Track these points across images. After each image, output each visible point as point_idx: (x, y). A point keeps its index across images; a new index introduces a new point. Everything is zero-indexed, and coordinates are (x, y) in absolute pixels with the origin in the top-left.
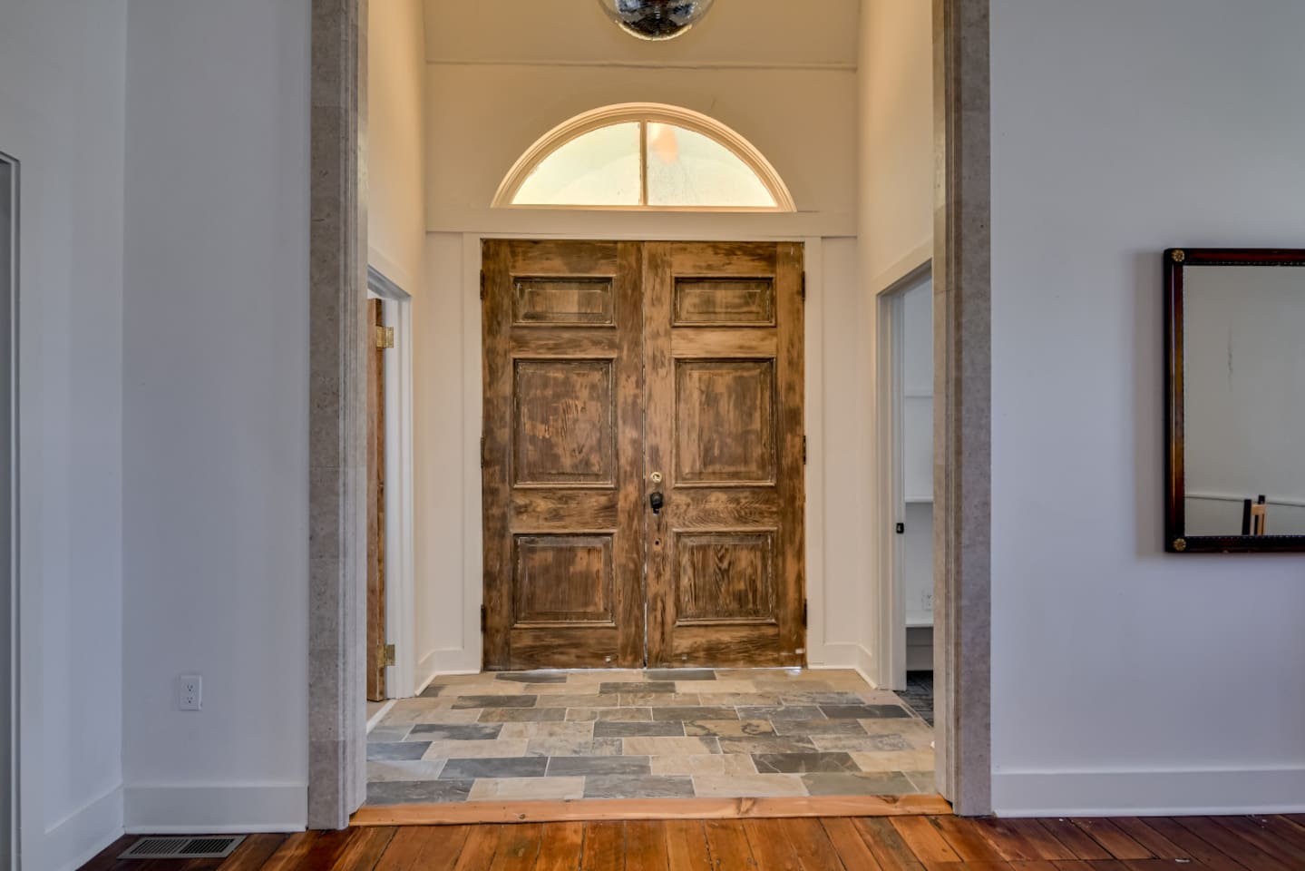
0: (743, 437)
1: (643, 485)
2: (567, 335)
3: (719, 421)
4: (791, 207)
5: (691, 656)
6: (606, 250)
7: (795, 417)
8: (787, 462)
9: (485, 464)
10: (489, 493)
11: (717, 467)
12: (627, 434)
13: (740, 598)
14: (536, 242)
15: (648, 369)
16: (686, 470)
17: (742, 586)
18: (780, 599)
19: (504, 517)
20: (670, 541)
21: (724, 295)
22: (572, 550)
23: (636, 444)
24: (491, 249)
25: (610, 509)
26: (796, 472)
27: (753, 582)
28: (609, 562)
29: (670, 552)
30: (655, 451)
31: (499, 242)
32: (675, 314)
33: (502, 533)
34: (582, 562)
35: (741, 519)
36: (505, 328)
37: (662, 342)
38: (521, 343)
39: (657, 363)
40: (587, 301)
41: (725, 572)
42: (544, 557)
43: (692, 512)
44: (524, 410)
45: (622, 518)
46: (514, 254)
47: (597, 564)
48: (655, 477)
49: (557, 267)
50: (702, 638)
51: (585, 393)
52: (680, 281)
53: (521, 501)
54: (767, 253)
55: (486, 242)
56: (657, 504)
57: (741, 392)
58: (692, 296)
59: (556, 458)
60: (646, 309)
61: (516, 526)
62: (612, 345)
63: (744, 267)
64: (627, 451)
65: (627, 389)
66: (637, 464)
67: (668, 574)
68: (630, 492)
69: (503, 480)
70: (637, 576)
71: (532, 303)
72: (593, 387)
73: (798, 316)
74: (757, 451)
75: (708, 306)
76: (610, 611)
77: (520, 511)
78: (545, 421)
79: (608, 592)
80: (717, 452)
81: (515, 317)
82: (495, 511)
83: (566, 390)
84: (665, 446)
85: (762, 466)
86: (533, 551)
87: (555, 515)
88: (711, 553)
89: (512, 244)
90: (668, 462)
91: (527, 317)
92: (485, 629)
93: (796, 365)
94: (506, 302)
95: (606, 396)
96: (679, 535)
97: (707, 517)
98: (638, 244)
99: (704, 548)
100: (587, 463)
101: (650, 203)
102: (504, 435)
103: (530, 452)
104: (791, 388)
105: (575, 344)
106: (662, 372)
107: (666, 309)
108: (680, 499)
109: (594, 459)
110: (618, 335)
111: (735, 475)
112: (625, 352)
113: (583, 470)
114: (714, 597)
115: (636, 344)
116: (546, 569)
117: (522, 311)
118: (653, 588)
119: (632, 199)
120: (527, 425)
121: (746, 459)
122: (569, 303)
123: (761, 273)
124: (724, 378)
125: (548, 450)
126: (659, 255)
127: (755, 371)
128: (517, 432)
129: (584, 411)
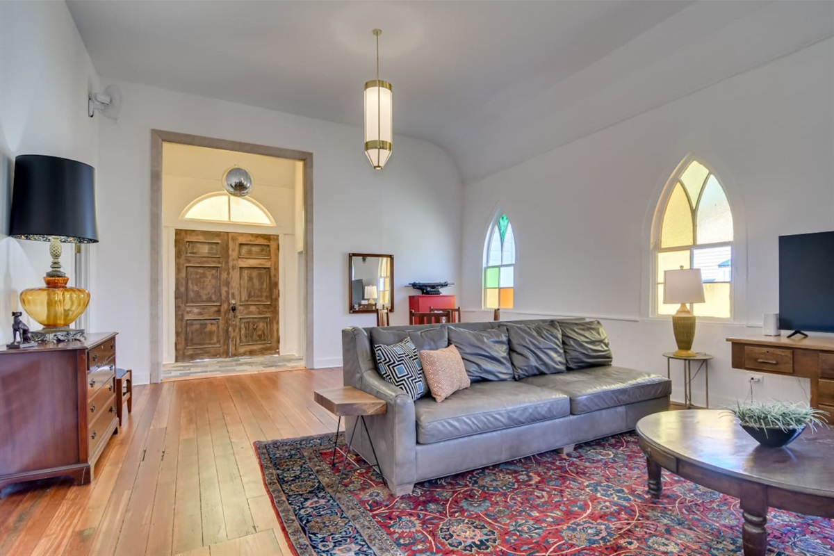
0: (261, 290)
1: (229, 304)
2: (204, 259)
3: (253, 285)
4: (274, 224)
5: (244, 354)
6: (218, 234)
7: (276, 284)
8: (274, 297)
9: (176, 298)
10: (177, 307)
11: (252, 299)
12: (224, 289)
13: (260, 336)
14: (194, 231)
15: (230, 270)
16: (243, 299)
17: (260, 333)
18: (272, 336)
19: (182, 315)
20: (238, 320)
21: (255, 249)
22: (206, 324)
23: (228, 293)
24: (178, 232)
25: (219, 312)
26: (277, 300)
27: (263, 332)
28: (218, 327)
29: (238, 324)
30: (233, 294)
31: (181, 230)
32: (240, 253)
33: (182, 319)
34: (209, 328)
35: (260, 314)
36: (183, 257)
37: (235, 262)
38: (189, 261)
39: (234, 268)
40: (211, 249)
41: (255, 329)
42: (196, 326)
43: (245, 312)
44: (190, 282)
45: (223, 314)
46: (186, 234)
47: (214, 328)
48: (233, 302)
49: (201, 239)
50: (248, 348)
51: (210, 277)
52: (241, 244)
53: (188, 309)
54: (268, 237)
55: (176, 230)
56: (234, 309)
57: (260, 277)
58: (245, 249)
59: (200, 296)
60: (230, 252)
61: (187, 317)
62: (219, 263)
63: (261, 241)
64: (224, 294)
65: (224, 276)
66: (227, 298)
67: (237, 330)
68: (225, 306)
69: (182, 303)
70: (227, 331)
71: (193, 249)
72: (213, 275)
73: (277, 255)
74: (265, 294)
75: (250, 252)
76: (218, 342)
77: (188, 313)
78: (197, 285)
79: (218, 336)
80: (252, 294)
81: (187, 253)
82: (180, 313)
83: (204, 275)
84: (237, 293)
85: (267, 298)
86: (192, 325)
87: (200, 314)
88: (251, 324)
89: (186, 231)
90: (237, 297)
91: (190, 253)
92: (176, 349)
93: (277, 269)
94: (184, 249)
96: (241, 319)
97: (249, 313)
98: (228, 233)
99: (248, 322)
100: (211, 298)
101: (231, 220)
102: (183, 289)
103: (192, 295)
104: (275, 276)
105: (206, 262)
106: (236, 271)
107: (237, 253)
108: (242, 308)
109: (213, 296)
110: (221, 260)
111: (258, 301)
112: (224, 264)
113: (210, 300)
114: (252, 337)
115: (227, 262)
116: (197, 330)
117: (189, 251)
118: (232, 334)
119: (225, 218)
120: (190, 286)
121: (261, 296)
122: (205, 250)
123: (266, 244)
124: (255, 273)
125: (198, 294)
126: (234, 237)
127: (264, 271)
128: (187, 289)
129: (210, 282)
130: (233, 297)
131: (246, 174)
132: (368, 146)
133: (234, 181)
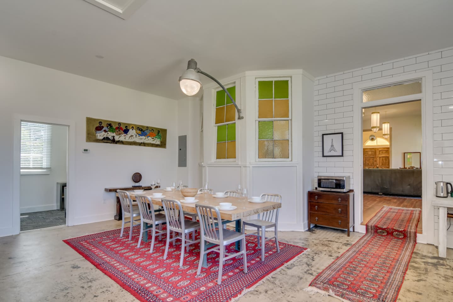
0: (386, 163)
1: (376, 166)
3: (383, 162)
4: (390, 145)
6: (374, 149)
12: (375, 163)
21: (384, 152)
23: (376, 163)
31: (364, 148)
32: (379, 153)
37: (378, 155)
38: (366, 156)
39: (378, 157)
40: (372, 152)
44: (366, 161)
46: (366, 149)
49: (369, 150)
52: (380, 151)
54: (388, 148)
57: (386, 159)
58: (381, 152)
60: (377, 153)
62: (374, 156)
63: (385, 149)
64: (375, 164)
65: (375, 159)
66: (376, 165)
69: (365, 166)
71: (367, 153)
73: (391, 153)
74: (387, 164)
75: (382, 153)
78: (368, 162)
83: (370, 159)
84: (378, 163)
85: (388, 165)
90: (379, 165)
93: (391, 157)
94: (365, 153)
95: (373, 160)
98: (376, 148)
102: (365, 163)
103: (367, 164)
104: (390, 159)
105: (370, 156)
107: (378, 153)
113: (371, 165)
115: (376, 156)
120: (366, 162)
121: (386, 164)
122: (370, 153)
123: (387, 150)
124: (384, 158)
125: (368, 164)
126: (378, 149)
127: (386, 158)
128: (366, 163)
129: (371, 160)
130: (378, 165)
131: (374, 136)
132: (383, 135)
133: (371, 138)
